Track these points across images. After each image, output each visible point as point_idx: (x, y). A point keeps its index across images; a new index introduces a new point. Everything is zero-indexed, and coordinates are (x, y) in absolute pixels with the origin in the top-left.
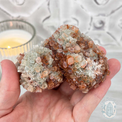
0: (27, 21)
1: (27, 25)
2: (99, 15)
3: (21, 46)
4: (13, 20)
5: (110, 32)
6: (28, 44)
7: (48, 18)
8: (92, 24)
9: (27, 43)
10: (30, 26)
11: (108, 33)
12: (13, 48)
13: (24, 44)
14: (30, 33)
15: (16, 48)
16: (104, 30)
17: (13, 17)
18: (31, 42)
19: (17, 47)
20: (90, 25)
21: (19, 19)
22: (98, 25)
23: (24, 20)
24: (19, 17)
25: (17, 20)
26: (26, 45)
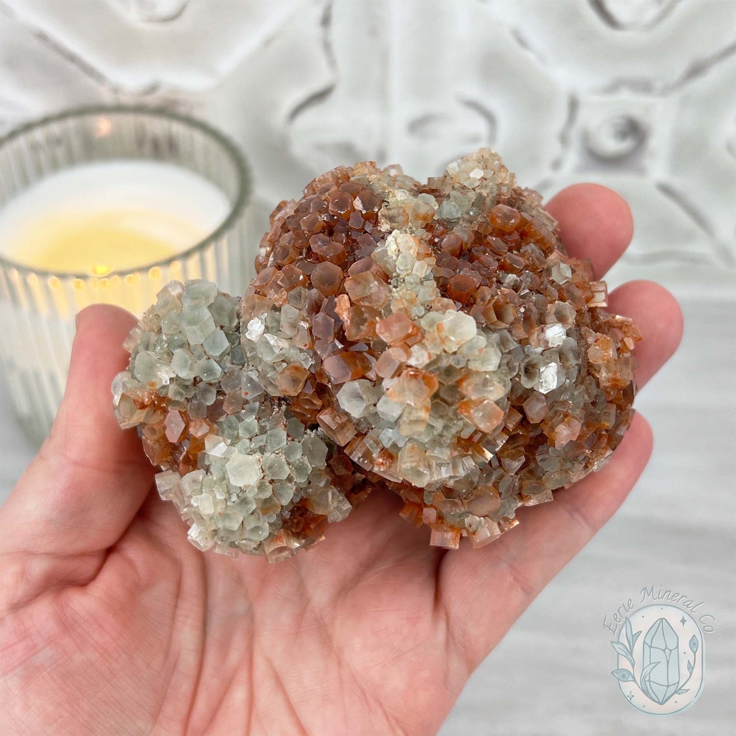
0: (201, 114)
1: (199, 138)
2: (614, 87)
3: (168, 262)
4: (119, 109)
5: (677, 183)
6: (209, 254)
7: (321, 96)
8: (574, 136)
9: (202, 246)
10: (214, 148)
11: (666, 190)
12: (122, 274)
13: (187, 255)
14: (218, 183)
15: (139, 276)
16: (642, 171)
17: (116, 90)
18: (224, 242)
19: (145, 269)
20: (564, 139)
21: (152, 100)
22: (611, 145)
23: (182, 110)
24: (153, 89)
25: (139, 109)
26: (195, 258)
